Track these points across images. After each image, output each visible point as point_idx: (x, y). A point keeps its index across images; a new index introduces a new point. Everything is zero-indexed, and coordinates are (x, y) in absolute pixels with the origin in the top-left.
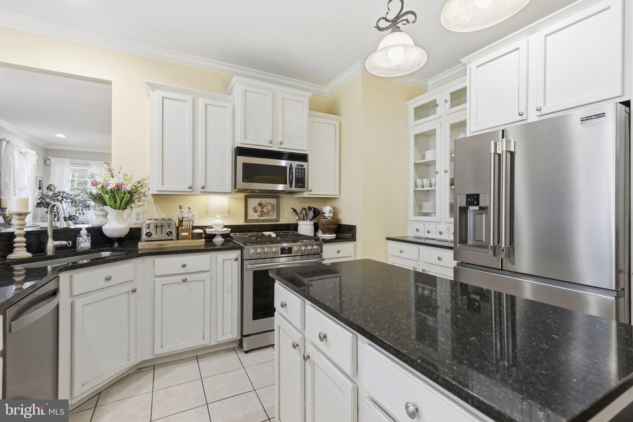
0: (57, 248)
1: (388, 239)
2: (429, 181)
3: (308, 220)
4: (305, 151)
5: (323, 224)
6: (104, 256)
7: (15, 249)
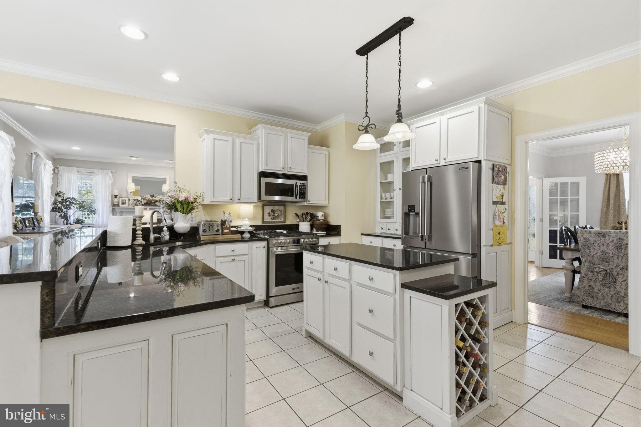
0: (156, 239)
1: (362, 234)
2: (390, 195)
3: (307, 222)
4: (306, 173)
5: (318, 225)
6: (178, 245)
7: (136, 239)
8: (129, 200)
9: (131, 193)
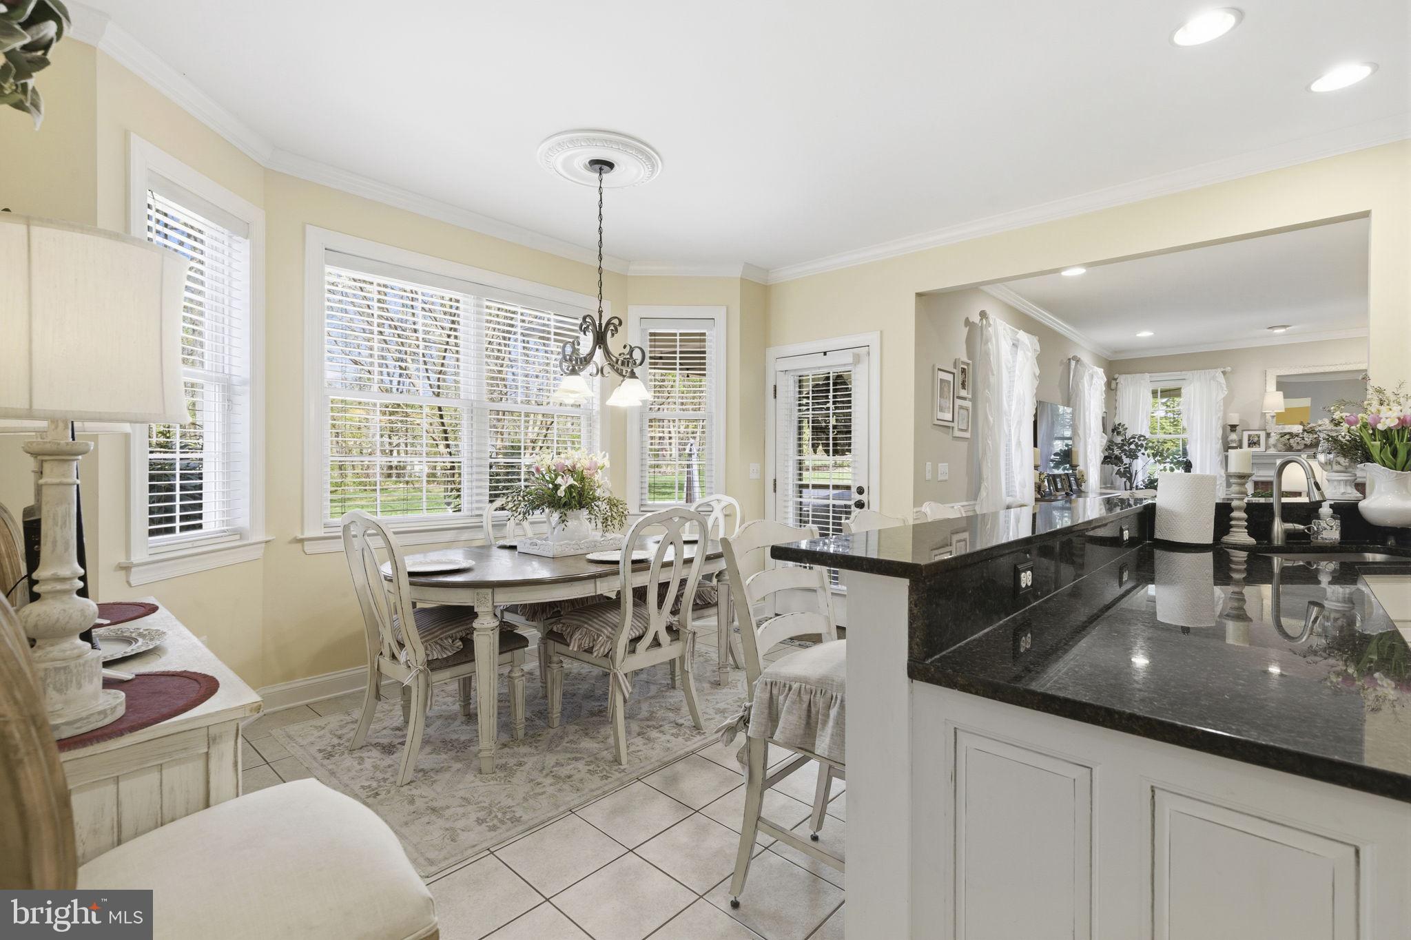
6: (1372, 561)
7: (1232, 529)
8: (1268, 435)
9: (1273, 417)
